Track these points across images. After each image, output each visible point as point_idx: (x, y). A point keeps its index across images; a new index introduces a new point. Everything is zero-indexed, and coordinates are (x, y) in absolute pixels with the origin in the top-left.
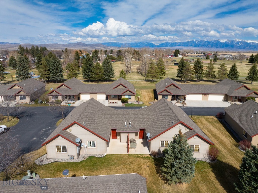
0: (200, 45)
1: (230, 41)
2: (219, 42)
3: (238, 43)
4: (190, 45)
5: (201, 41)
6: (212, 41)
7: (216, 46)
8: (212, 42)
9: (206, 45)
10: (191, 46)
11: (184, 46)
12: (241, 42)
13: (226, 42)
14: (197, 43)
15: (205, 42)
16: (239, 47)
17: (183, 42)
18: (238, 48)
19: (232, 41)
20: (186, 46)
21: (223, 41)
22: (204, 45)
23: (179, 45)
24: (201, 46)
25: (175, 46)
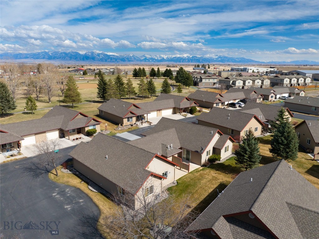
0: (55, 57)
1: (90, 53)
2: (77, 53)
3: (99, 55)
4: (42, 57)
5: (55, 52)
6: (69, 53)
7: (76, 59)
8: (71, 54)
9: (63, 58)
10: (44, 58)
11: (34, 58)
12: (101, 54)
13: (86, 54)
14: (51, 54)
15: (61, 53)
16: (100, 59)
17: (32, 53)
18: (99, 61)
19: (92, 53)
20: (37, 58)
21: (82, 53)
22: (60, 58)
23: (26, 58)
24: (57, 59)
25: (21, 58)
